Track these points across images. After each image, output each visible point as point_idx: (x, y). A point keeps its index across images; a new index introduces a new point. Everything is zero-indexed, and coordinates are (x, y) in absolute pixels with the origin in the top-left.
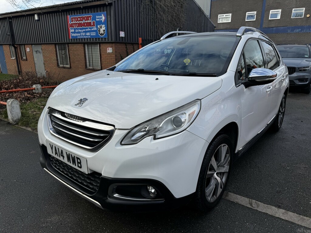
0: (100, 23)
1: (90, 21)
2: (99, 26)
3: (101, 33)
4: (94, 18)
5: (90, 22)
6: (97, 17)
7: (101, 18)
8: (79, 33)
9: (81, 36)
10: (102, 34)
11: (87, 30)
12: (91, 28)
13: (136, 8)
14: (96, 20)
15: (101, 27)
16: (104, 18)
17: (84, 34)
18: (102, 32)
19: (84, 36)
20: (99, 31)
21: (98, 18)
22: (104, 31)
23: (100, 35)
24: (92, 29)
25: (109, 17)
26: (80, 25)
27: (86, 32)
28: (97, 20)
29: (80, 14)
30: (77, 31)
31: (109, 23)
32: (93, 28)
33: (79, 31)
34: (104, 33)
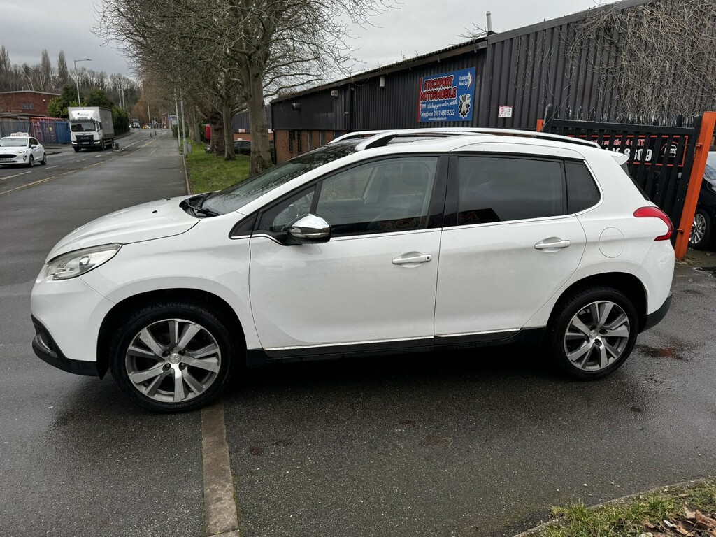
0: (463, 90)
1: (450, 87)
2: (461, 97)
3: (462, 110)
4: (456, 83)
5: (450, 89)
6: (461, 78)
7: (467, 80)
8: (432, 110)
9: (433, 117)
10: (464, 114)
11: (443, 105)
12: (449, 101)
13: (554, 50)
14: (458, 85)
15: (464, 99)
16: (470, 80)
17: (437, 113)
18: (464, 108)
19: (439, 117)
20: (461, 107)
21: (462, 81)
22: (468, 106)
23: (462, 114)
24: (451, 104)
25: (479, 77)
26: (436, 95)
27: (441, 109)
28: (461, 84)
29: (438, 73)
30: (429, 107)
31: (478, 89)
32: (452, 101)
33: (433, 106)
34: (468, 111)
